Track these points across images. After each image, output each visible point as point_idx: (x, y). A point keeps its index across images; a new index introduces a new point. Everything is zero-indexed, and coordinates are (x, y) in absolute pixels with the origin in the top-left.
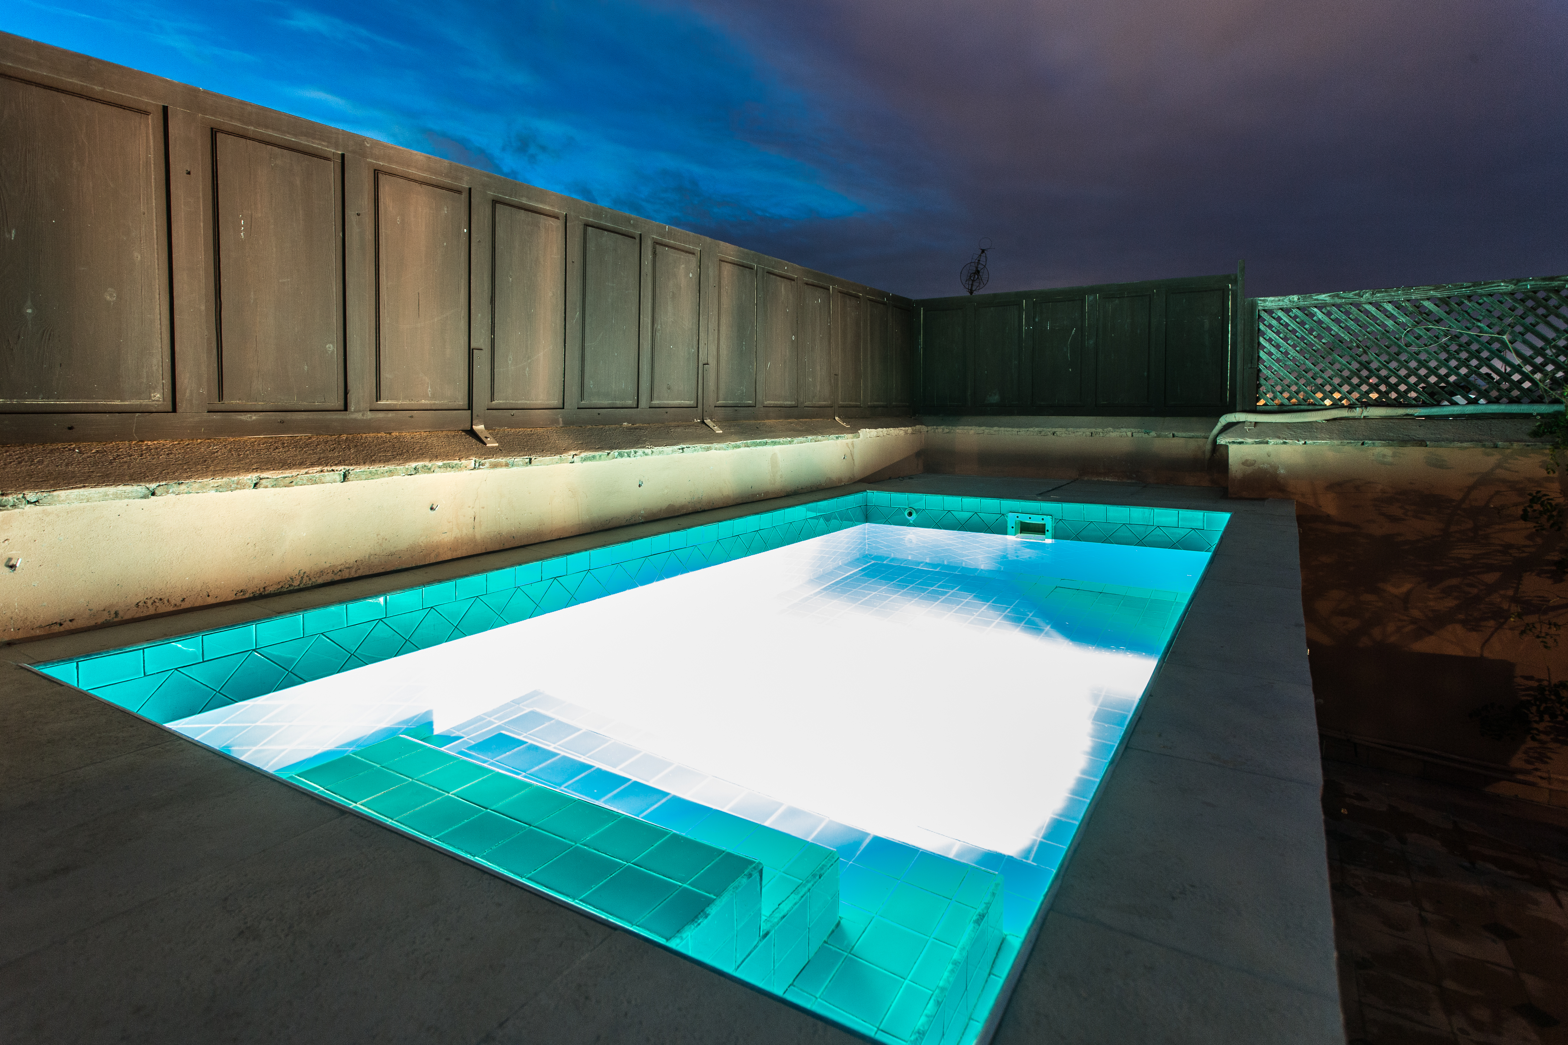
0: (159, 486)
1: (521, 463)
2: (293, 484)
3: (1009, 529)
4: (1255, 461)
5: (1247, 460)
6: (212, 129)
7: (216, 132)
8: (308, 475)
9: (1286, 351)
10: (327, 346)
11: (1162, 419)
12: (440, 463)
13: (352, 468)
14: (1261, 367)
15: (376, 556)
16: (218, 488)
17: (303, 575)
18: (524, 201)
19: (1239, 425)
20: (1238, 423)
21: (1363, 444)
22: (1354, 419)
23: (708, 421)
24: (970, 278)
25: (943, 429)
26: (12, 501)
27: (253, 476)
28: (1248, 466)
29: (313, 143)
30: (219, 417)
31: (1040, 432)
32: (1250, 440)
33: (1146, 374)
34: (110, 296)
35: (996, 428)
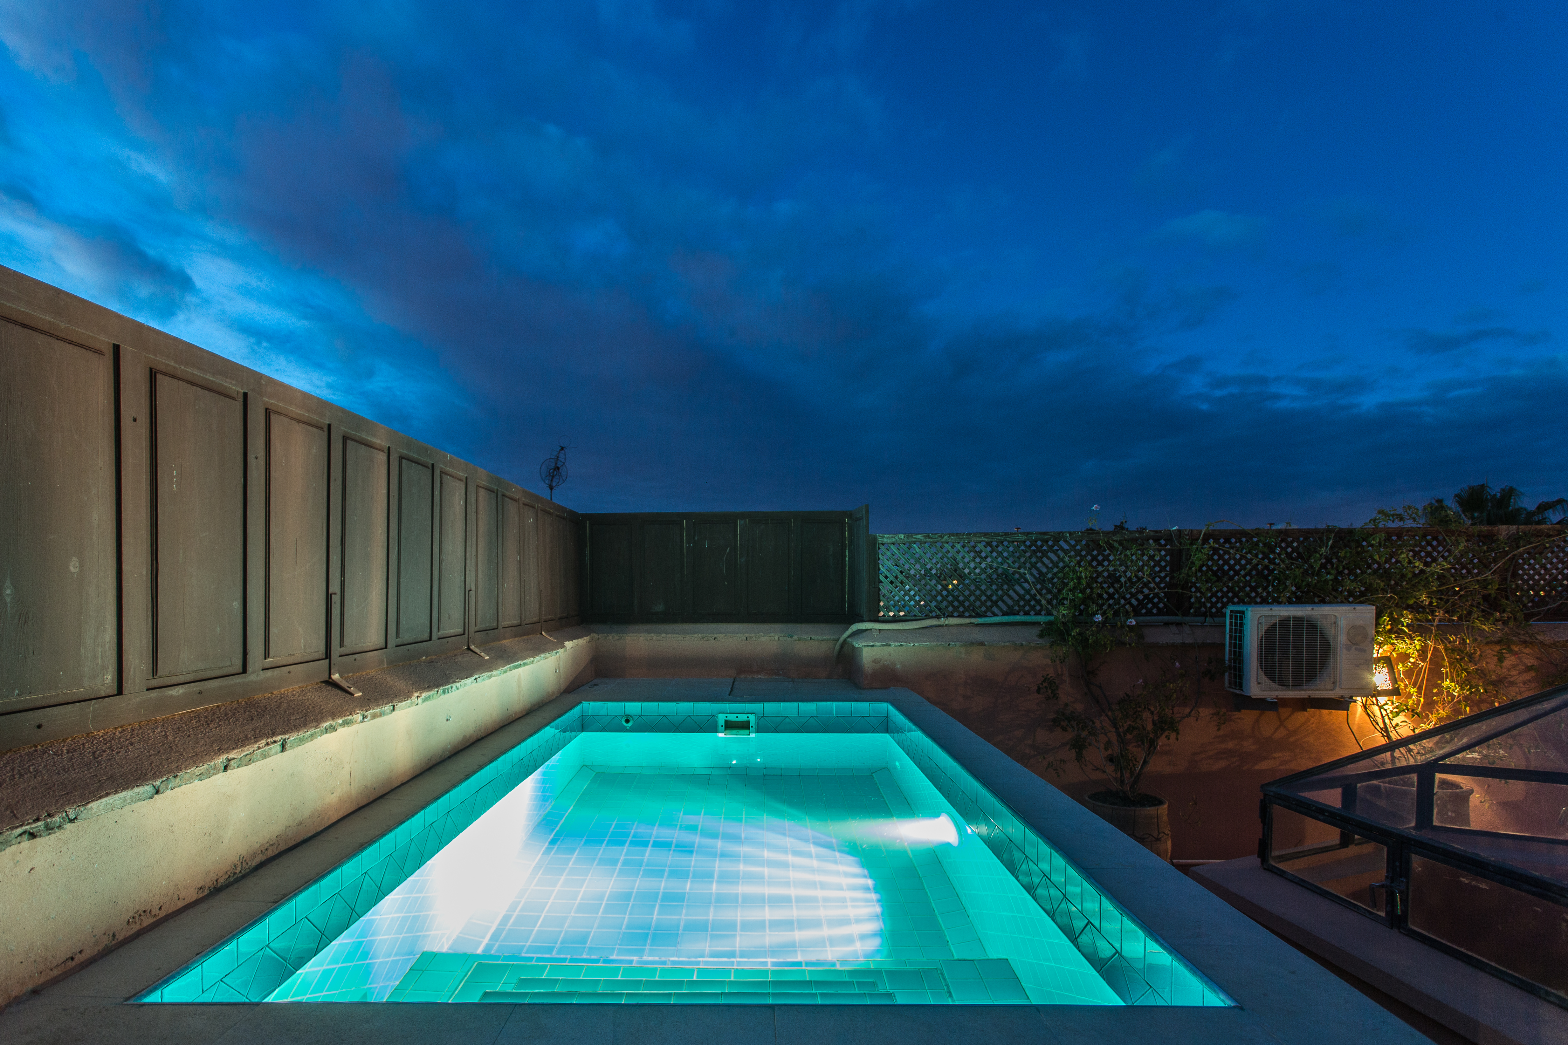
0: (162, 782)
1: (388, 711)
2: (251, 761)
3: (720, 728)
4: (881, 659)
5: (875, 659)
6: (151, 369)
7: (155, 373)
8: (260, 750)
9: (897, 576)
10: (234, 604)
11: (800, 625)
12: (340, 721)
13: (287, 736)
14: (881, 587)
15: (290, 829)
16: (201, 777)
17: (243, 860)
18: (364, 436)
19: (868, 631)
20: (867, 630)
21: (949, 645)
22: (940, 626)
23: (472, 647)
24: (550, 474)
25: (613, 637)
26: (58, 821)
27: (221, 759)
28: (876, 663)
29: (226, 382)
30: (155, 695)
31: (703, 638)
32: (878, 644)
33: (786, 588)
34: (74, 568)
35: (663, 635)
